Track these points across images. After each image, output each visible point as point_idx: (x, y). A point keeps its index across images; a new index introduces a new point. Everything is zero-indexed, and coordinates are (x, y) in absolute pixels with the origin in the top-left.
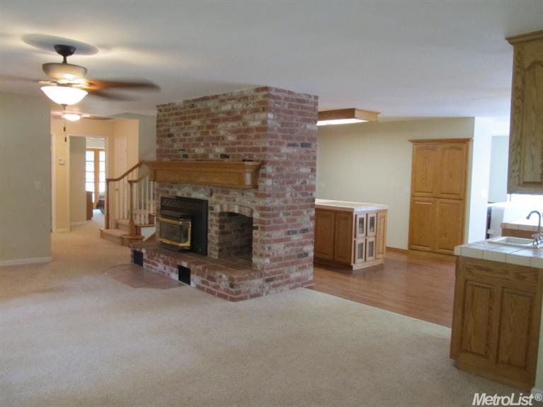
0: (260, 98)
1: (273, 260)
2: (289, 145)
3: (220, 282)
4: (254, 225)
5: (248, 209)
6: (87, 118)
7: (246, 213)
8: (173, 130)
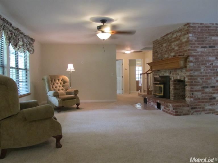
0: (186, 29)
1: (195, 99)
2: (202, 47)
3: (170, 108)
4: (186, 84)
5: (183, 77)
6: (133, 52)
7: (182, 79)
8: (158, 50)
